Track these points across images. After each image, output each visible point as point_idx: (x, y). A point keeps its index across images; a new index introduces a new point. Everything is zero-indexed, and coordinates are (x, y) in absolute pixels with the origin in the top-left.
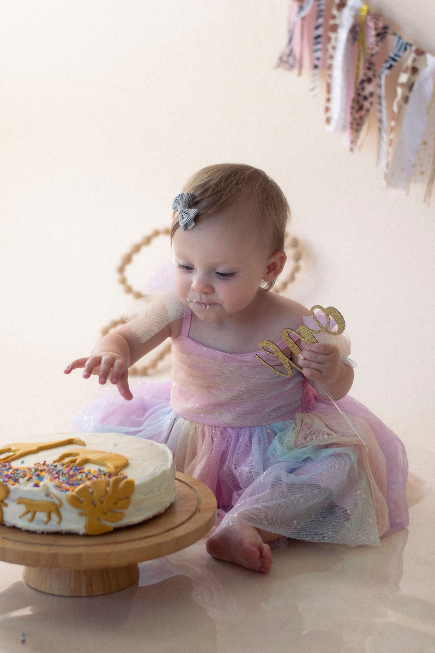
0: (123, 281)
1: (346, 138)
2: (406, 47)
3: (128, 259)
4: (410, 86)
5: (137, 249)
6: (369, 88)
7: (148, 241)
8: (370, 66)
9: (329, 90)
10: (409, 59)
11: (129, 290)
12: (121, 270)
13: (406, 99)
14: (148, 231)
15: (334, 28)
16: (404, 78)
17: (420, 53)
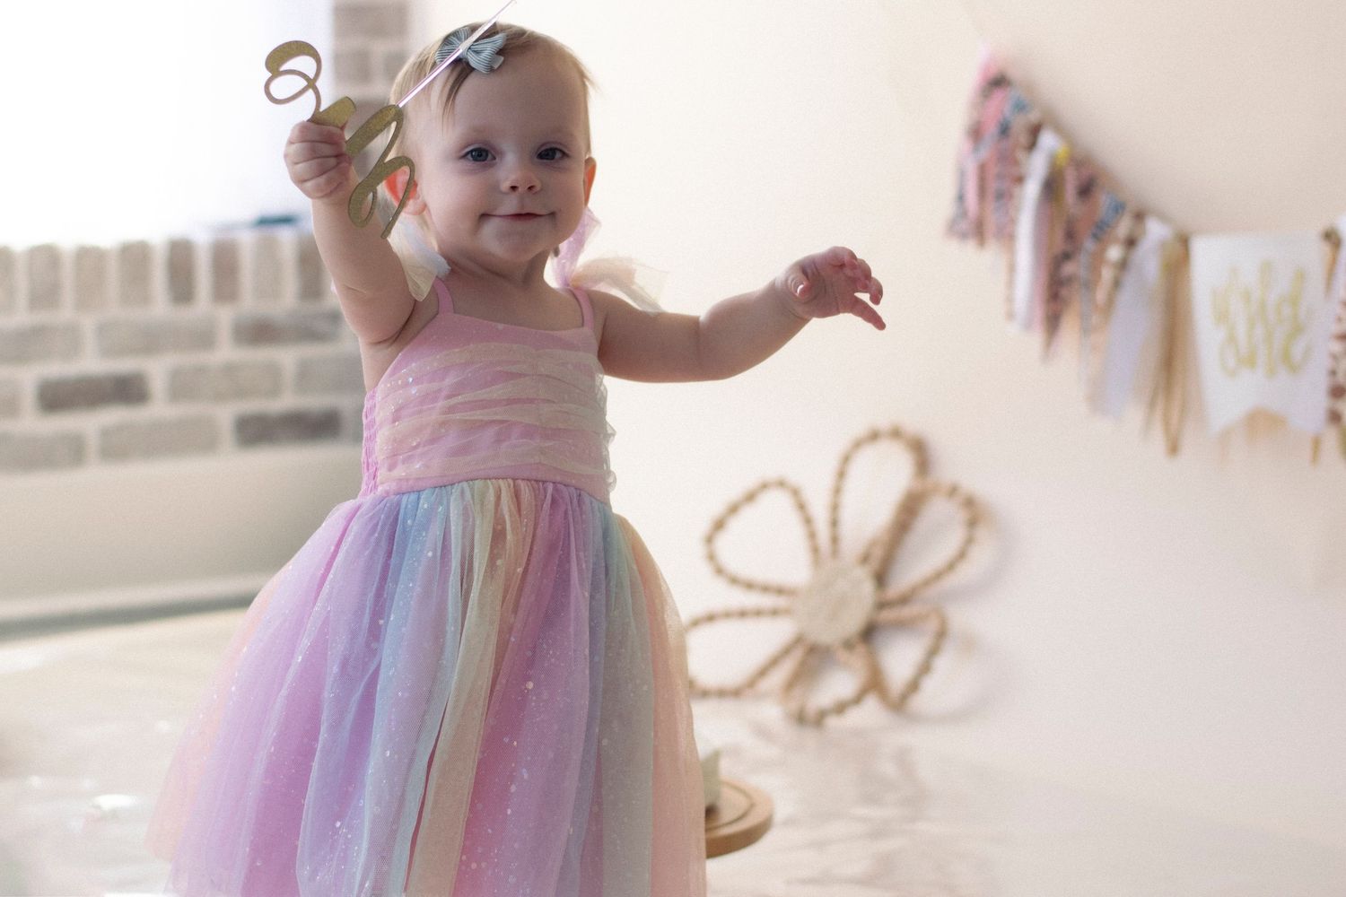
0: (711, 557)
1: (1036, 339)
2: (1119, 208)
3: (719, 525)
4: (1123, 265)
5: (734, 509)
6: (1069, 269)
7: (750, 497)
8: (1071, 235)
9: (1012, 268)
10: (1123, 227)
11: (720, 571)
12: (709, 540)
13: (1117, 284)
14: (750, 482)
15: (1020, 180)
16: (1114, 253)
17: (1140, 216)
